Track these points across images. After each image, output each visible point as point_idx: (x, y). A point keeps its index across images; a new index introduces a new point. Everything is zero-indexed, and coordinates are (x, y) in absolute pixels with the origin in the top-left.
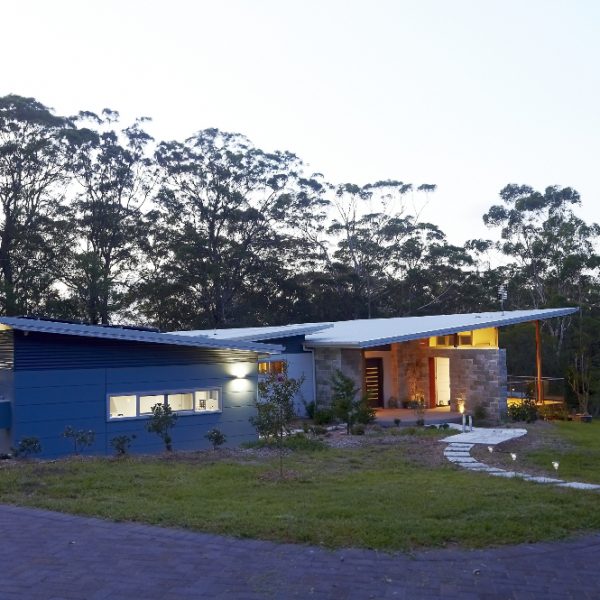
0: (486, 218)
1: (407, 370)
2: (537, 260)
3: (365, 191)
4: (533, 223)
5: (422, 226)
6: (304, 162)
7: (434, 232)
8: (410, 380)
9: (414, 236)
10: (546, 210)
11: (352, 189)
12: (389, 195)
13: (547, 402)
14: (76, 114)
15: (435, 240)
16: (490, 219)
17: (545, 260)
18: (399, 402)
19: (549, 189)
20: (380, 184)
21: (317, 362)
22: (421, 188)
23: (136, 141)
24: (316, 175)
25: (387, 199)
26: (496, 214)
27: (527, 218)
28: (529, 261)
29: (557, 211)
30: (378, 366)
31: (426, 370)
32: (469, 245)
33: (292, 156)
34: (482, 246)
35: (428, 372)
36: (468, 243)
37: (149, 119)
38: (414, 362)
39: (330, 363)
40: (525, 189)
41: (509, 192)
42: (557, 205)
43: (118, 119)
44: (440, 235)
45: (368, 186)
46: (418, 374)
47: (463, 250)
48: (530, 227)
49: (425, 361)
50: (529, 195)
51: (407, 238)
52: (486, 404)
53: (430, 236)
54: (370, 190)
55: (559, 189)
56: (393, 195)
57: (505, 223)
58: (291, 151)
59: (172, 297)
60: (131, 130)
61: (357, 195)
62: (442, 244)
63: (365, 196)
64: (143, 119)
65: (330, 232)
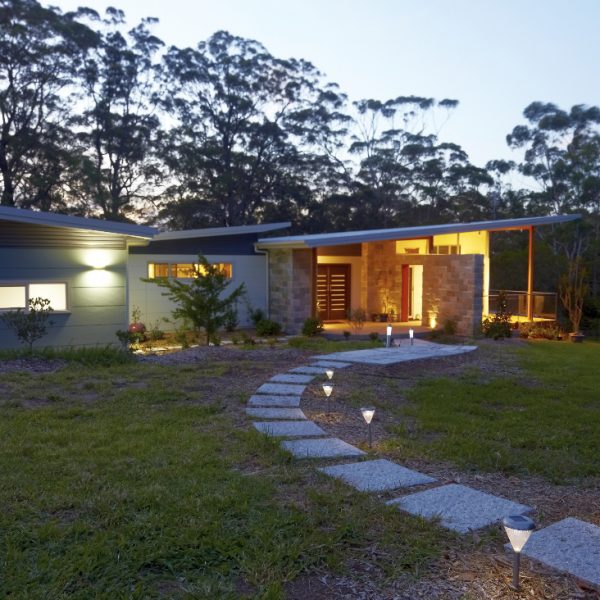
0: (509, 138)
1: (379, 278)
2: (558, 182)
3: (387, 107)
4: (557, 145)
5: (445, 146)
6: (322, 73)
7: (458, 153)
8: (382, 291)
9: (437, 156)
10: (571, 131)
11: (375, 105)
12: (412, 113)
13: (536, 320)
14: (75, 10)
15: (458, 161)
16: (514, 140)
17: (565, 182)
18: (367, 315)
19: (576, 109)
20: (402, 100)
21: (270, 266)
22: (442, 103)
23: (148, 45)
24: (331, 85)
26: (520, 135)
27: (551, 139)
28: (550, 183)
29: (583, 132)
30: (345, 273)
31: (399, 279)
32: (491, 166)
33: (308, 66)
34: (504, 167)
35: (401, 281)
36: (489, 163)
37: (156, 20)
38: (387, 270)
39: (283, 266)
40: (550, 107)
41: (533, 111)
42: (582, 127)
43: (124, 19)
44: (462, 156)
45: (390, 102)
46: (390, 284)
47: (484, 171)
48: (554, 149)
49: (399, 269)
50: (553, 114)
51: (430, 158)
52: (458, 318)
53: (453, 157)
54: (393, 107)
55: (586, 108)
56: (415, 111)
57: (529, 145)
58: (307, 60)
59: (198, 215)
60: (137, 31)
61: (379, 112)
62: (464, 165)
63: (388, 113)
64: (149, 19)
65: (352, 150)
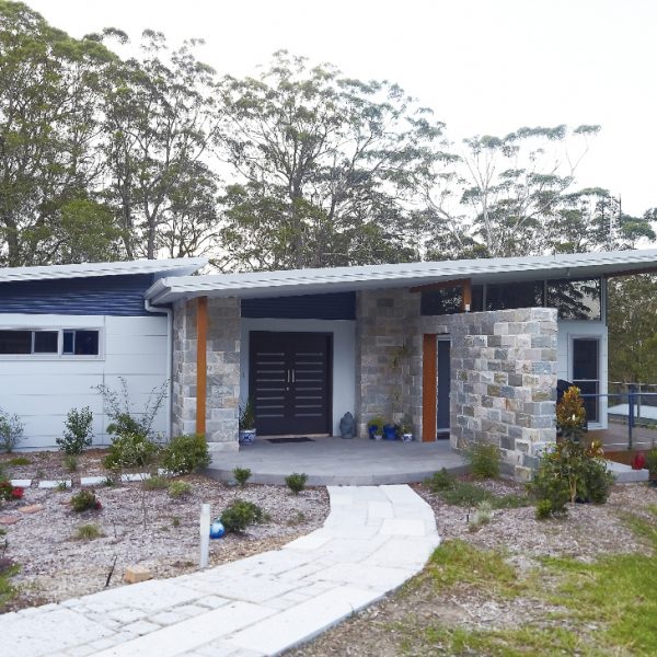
3: (508, 143)
5: (588, 192)
11: (492, 143)
12: (540, 150)
20: (525, 132)
22: (578, 131)
24: (423, 110)
25: (537, 155)
31: (418, 361)
32: (651, 215)
33: (396, 90)
35: (421, 365)
36: (648, 212)
37: (202, 42)
38: (401, 345)
43: (165, 43)
45: (511, 137)
46: (407, 369)
47: (642, 222)
49: (417, 342)
53: (600, 206)
54: (516, 143)
56: (544, 148)
61: (498, 151)
63: (509, 151)
64: (193, 41)
65: (464, 199)
